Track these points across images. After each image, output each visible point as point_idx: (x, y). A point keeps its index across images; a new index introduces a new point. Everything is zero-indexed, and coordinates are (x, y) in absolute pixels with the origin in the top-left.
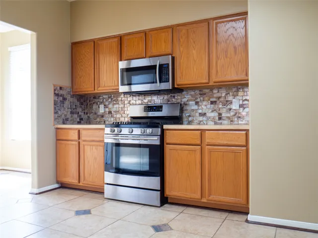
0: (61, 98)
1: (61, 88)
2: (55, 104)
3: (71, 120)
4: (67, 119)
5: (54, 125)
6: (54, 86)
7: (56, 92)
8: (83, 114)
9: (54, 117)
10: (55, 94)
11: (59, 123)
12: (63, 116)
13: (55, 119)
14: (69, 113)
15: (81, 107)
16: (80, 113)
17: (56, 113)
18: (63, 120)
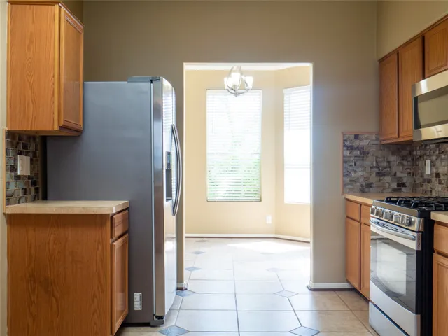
0: (357, 153)
1: (357, 137)
2: (345, 162)
3: (378, 187)
4: (370, 185)
5: (343, 194)
6: (344, 135)
7: (347, 143)
8: (406, 175)
9: (344, 181)
10: (345, 146)
11: (352, 191)
12: (362, 180)
13: (345, 185)
14: (374, 175)
15: (401, 164)
16: (399, 175)
17: (346, 175)
18: (362, 185)
